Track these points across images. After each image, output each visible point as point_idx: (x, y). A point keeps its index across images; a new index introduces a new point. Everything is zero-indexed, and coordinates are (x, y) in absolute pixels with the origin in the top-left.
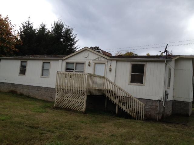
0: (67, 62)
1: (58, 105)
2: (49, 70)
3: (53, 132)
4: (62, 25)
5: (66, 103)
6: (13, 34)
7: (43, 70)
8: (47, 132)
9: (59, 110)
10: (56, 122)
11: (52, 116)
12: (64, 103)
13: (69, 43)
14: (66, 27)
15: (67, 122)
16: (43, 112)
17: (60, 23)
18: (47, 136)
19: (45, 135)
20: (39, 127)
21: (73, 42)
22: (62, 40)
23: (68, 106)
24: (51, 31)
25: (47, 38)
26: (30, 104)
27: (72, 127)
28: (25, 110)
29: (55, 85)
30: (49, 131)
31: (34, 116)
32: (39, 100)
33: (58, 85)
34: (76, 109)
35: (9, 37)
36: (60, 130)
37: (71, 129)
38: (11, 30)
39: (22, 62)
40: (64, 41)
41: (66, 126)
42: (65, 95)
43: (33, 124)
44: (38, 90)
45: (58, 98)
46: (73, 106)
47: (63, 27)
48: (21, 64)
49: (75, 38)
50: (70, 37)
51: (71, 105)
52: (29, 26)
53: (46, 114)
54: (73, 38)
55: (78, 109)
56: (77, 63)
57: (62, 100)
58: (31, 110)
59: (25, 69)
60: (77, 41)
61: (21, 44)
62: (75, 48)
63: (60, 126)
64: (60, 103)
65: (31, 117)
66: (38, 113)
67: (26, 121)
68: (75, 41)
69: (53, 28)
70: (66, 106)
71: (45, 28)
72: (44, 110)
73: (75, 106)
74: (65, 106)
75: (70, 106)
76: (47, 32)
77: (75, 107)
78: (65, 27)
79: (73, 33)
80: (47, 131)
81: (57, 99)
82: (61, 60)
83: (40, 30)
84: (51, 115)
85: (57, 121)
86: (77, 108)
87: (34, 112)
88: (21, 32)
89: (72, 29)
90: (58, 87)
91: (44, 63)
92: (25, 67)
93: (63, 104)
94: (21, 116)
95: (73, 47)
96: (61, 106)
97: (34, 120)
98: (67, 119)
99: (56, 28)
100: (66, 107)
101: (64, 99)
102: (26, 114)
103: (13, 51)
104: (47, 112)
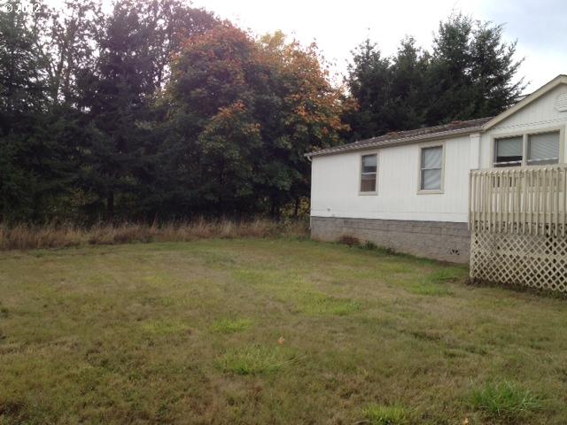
0: (497, 137)
1: (482, 272)
2: (440, 169)
3: (483, 353)
4: (464, 26)
5: (507, 268)
6: (333, 87)
7: (423, 173)
8: (467, 353)
9: (488, 289)
10: (485, 325)
11: (470, 306)
12: (501, 267)
13: (492, 77)
14: (478, 29)
15: (521, 325)
16: (440, 294)
17: (458, 19)
18: (468, 363)
19: (461, 359)
20: (440, 336)
21: (507, 69)
22: (467, 71)
23: (514, 276)
24: (431, 53)
25: (422, 76)
26: (398, 272)
27: (541, 340)
28: (390, 287)
29: (467, 211)
30: (472, 350)
31: (419, 305)
32: (418, 259)
33: (475, 213)
34: (542, 285)
35: (323, 95)
36: (505, 350)
37: (539, 348)
38: (326, 77)
39: (364, 157)
40: (474, 74)
41: (520, 336)
42: (502, 241)
43: (420, 328)
44: (416, 230)
45: (480, 253)
46: (532, 275)
47: (467, 32)
48: (363, 163)
49: (510, 55)
50: (494, 55)
51: (525, 274)
52: (371, 54)
53: (449, 299)
54: (505, 58)
55: (550, 286)
56: (530, 136)
57: (494, 259)
58: (405, 289)
59: (375, 176)
60: (518, 64)
61: (356, 109)
62: (512, 89)
63: (502, 338)
64: (488, 265)
65: (409, 307)
66: (428, 296)
67: (398, 316)
68: (512, 64)
69: (436, 41)
70: (507, 275)
71: (415, 46)
72: (441, 288)
73: (539, 276)
74: (503, 278)
75: (521, 277)
76: (420, 57)
77: (538, 280)
78: (474, 28)
79: (501, 42)
80: (467, 350)
81: (476, 256)
82: (478, 135)
83: (400, 57)
84: (464, 302)
85: (488, 321)
86: (546, 281)
87: (415, 293)
88: (352, 75)
89: (499, 29)
90: (478, 219)
91: (424, 150)
92: (373, 169)
93: (497, 270)
94: (384, 305)
95: (505, 87)
96: (491, 277)
97: (421, 317)
98: (517, 315)
99: (446, 39)
100: (510, 280)
101: (498, 255)
102: (395, 298)
103: (338, 131)
104: (452, 293)
